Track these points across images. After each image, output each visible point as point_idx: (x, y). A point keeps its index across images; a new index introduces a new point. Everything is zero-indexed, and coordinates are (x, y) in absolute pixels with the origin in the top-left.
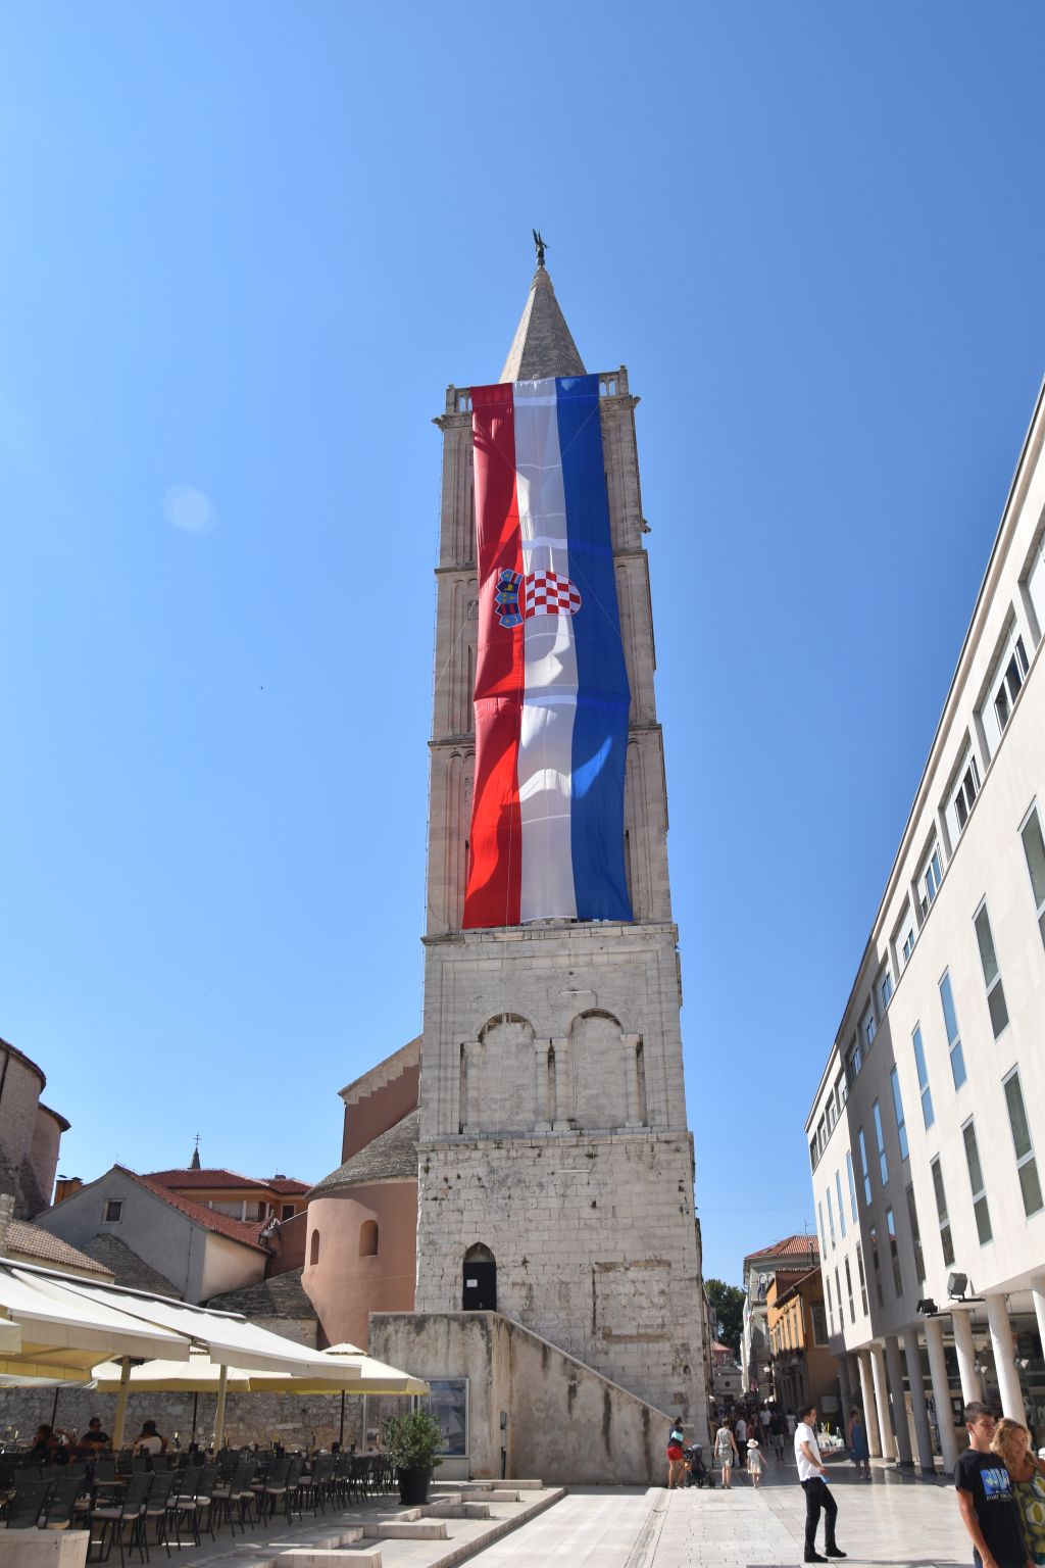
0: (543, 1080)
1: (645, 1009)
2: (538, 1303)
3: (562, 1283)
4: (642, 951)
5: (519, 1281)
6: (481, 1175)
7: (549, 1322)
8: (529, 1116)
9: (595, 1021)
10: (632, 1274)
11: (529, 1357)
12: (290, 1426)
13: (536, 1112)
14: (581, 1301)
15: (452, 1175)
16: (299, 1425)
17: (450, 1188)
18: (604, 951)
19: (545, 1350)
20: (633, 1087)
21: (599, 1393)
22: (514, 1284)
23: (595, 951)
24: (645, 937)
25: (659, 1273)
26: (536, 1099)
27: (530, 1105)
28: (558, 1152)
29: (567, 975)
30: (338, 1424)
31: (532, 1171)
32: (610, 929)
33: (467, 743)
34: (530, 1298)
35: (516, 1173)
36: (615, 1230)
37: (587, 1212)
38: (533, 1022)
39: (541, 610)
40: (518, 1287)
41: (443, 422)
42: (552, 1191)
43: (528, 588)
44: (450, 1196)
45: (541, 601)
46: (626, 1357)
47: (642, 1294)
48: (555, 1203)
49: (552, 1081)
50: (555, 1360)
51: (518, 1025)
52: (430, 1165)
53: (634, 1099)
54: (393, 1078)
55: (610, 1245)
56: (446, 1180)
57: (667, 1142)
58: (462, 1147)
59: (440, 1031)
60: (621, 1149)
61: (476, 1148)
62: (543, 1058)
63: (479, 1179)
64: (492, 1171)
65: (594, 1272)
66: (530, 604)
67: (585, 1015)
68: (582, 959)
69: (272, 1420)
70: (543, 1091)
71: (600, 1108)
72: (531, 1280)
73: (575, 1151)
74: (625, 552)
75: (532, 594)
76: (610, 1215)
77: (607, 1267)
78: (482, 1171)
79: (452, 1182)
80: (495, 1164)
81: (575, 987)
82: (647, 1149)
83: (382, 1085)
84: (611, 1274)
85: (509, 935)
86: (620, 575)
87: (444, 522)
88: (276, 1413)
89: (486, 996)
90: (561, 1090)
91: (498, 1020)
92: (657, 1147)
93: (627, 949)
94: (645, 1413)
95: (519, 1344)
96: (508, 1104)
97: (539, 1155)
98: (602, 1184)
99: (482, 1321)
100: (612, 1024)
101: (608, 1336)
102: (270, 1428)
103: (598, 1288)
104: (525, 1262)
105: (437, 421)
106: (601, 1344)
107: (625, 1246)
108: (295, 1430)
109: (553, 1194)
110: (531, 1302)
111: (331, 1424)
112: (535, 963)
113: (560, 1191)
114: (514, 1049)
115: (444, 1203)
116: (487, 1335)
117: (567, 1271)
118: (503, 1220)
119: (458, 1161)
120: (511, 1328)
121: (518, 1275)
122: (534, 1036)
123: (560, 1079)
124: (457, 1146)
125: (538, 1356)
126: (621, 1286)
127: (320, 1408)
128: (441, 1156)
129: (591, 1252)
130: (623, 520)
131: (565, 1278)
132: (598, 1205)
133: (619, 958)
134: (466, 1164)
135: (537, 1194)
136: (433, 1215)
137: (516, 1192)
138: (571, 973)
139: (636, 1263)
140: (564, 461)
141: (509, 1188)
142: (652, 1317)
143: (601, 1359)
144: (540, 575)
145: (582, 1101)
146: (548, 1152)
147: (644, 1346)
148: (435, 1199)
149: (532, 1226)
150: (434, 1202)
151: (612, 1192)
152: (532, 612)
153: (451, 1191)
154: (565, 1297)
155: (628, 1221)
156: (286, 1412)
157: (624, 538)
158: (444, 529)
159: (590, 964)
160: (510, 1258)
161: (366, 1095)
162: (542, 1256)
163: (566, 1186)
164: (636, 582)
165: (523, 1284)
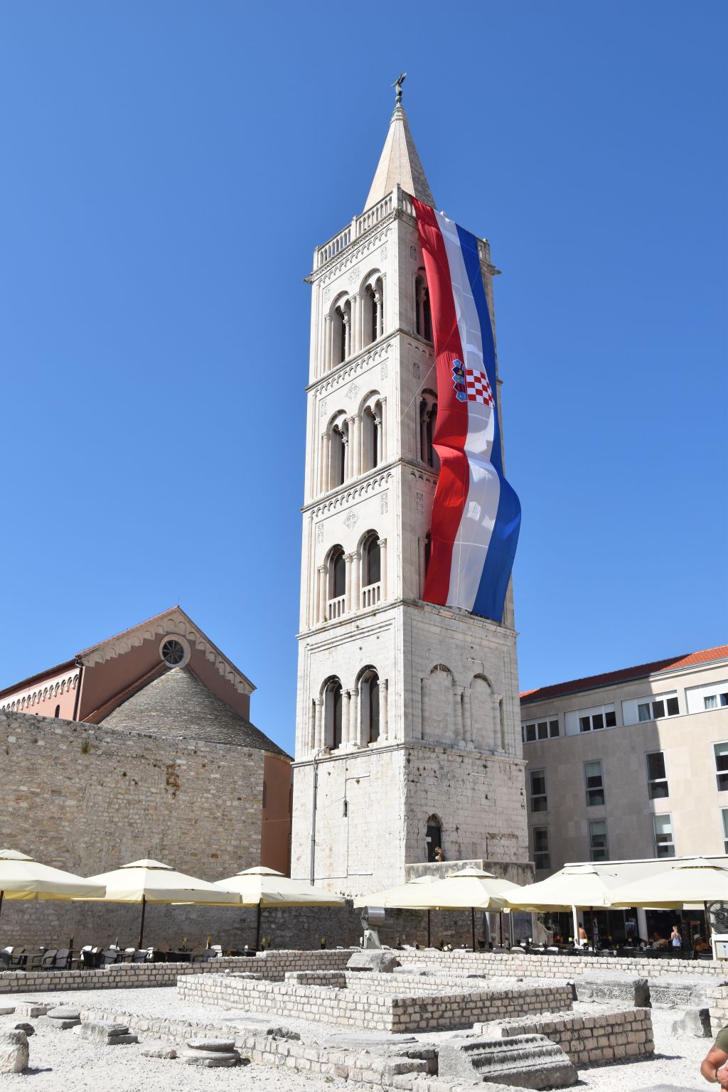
0: (458, 713)
1: (503, 681)
3: (473, 843)
4: (502, 644)
5: (454, 840)
6: (436, 769)
8: (454, 735)
9: (480, 682)
10: (503, 841)
12: (449, 933)
13: (457, 733)
15: (421, 768)
16: (453, 932)
17: (420, 775)
18: (487, 638)
20: (498, 728)
22: (452, 842)
23: (484, 637)
24: (505, 636)
25: (513, 842)
26: (456, 724)
27: (451, 727)
28: (470, 761)
29: (470, 648)
30: (471, 931)
31: (460, 771)
32: (491, 626)
33: (421, 468)
35: (452, 771)
36: (495, 814)
37: (484, 801)
38: (455, 674)
40: (454, 844)
42: (469, 785)
44: (421, 781)
47: (507, 854)
48: (470, 793)
49: (463, 715)
51: (445, 673)
52: (410, 757)
53: (499, 735)
54: (122, 652)
55: (493, 823)
56: (418, 769)
57: (516, 765)
58: (427, 749)
59: (412, 668)
60: (497, 765)
61: (434, 751)
62: (459, 699)
63: (435, 772)
64: (442, 768)
65: (487, 838)
67: (477, 677)
68: (477, 640)
69: (441, 929)
70: (459, 720)
71: (484, 737)
72: (460, 840)
73: (478, 762)
76: (493, 804)
77: (493, 836)
78: (436, 767)
79: (422, 771)
80: (442, 763)
81: (475, 658)
82: (508, 767)
83: (114, 656)
84: (494, 840)
85: (446, 612)
88: (442, 924)
89: (432, 650)
90: (468, 722)
91: (437, 667)
92: (512, 766)
93: (497, 641)
96: (441, 724)
97: (462, 762)
98: (490, 785)
100: (487, 686)
102: (440, 934)
103: (489, 848)
104: (457, 829)
107: (500, 824)
108: (452, 936)
109: (468, 787)
110: (460, 854)
111: (469, 932)
112: (457, 635)
113: (472, 785)
114: (443, 689)
115: (418, 784)
117: (476, 836)
118: (446, 801)
119: (424, 758)
121: (453, 835)
122: (454, 683)
123: (467, 714)
124: (425, 748)
126: (499, 848)
127: (463, 921)
128: (416, 753)
129: (485, 826)
131: (474, 840)
132: (489, 797)
133: (494, 646)
134: (428, 761)
135: (461, 786)
136: (412, 792)
137: (452, 783)
138: (472, 648)
139: (503, 835)
141: (449, 780)
145: (475, 731)
146: (466, 760)
148: (413, 781)
149: (460, 806)
150: (413, 784)
151: (494, 790)
153: (421, 777)
154: (475, 852)
155: (501, 809)
156: (447, 924)
159: (480, 645)
160: (450, 826)
161: (101, 661)
162: (464, 826)
163: (475, 783)
165: (456, 843)
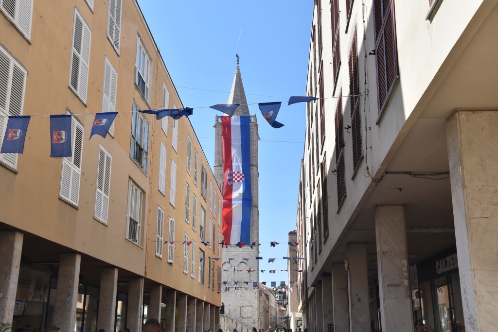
0: (233, 274)
1: (251, 262)
2: (231, 312)
3: (235, 309)
4: (251, 251)
5: (228, 309)
7: (233, 315)
8: (230, 280)
9: (242, 264)
10: (247, 308)
11: (230, 321)
13: (232, 279)
14: (238, 312)
18: (245, 251)
19: (232, 320)
20: (248, 276)
21: (240, 327)
23: (243, 251)
25: (251, 308)
26: (232, 277)
27: (230, 278)
31: (231, 290)
32: (246, 247)
34: (230, 311)
36: (244, 300)
37: (240, 297)
38: (232, 263)
39: (236, 181)
41: (215, 126)
43: (234, 175)
45: (236, 179)
46: (245, 321)
48: (234, 295)
49: (234, 274)
50: (234, 322)
51: (229, 264)
53: (248, 278)
55: (243, 303)
62: (233, 270)
64: (224, 290)
65: (241, 307)
66: (234, 179)
67: (241, 262)
70: (233, 276)
71: (242, 279)
72: (230, 308)
74: (252, 165)
75: (234, 177)
76: (243, 298)
77: (243, 306)
81: (239, 257)
84: (243, 308)
85: (229, 247)
86: (251, 171)
87: (215, 154)
89: (223, 258)
90: (236, 276)
91: (225, 263)
92: (252, 287)
94: (248, 330)
95: (228, 319)
96: (227, 278)
97: (232, 287)
98: (242, 293)
99: (224, 316)
100: (245, 264)
101: (242, 318)
103: (241, 310)
104: (229, 305)
105: (214, 126)
106: (241, 319)
107: (246, 303)
112: (233, 252)
113: (235, 293)
114: (228, 268)
116: (224, 318)
117: (236, 307)
118: (226, 298)
120: (227, 316)
121: (228, 307)
122: (232, 266)
123: (236, 274)
125: (231, 321)
126: (245, 310)
129: (240, 304)
130: (253, 157)
132: (242, 296)
133: (247, 252)
135: (231, 294)
138: (239, 255)
139: (247, 306)
140: (242, 143)
142: (249, 315)
143: (241, 321)
144: (236, 173)
145: (239, 278)
147: (248, 319)
149: (231, 299)
151: (244, 294)
152: (234, 181)
154: (236, 311)
155: (247, 299)
157: (253, 162)
158: (215, 155)
159: (242, 253)
160: (226, 305)
162: (232, 304)
164: (255, 173)
